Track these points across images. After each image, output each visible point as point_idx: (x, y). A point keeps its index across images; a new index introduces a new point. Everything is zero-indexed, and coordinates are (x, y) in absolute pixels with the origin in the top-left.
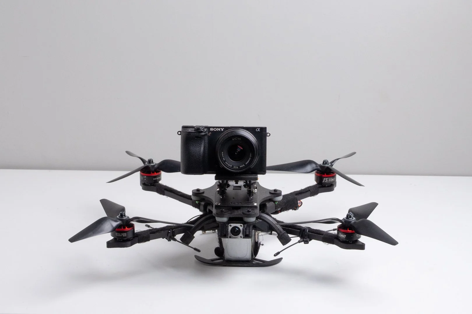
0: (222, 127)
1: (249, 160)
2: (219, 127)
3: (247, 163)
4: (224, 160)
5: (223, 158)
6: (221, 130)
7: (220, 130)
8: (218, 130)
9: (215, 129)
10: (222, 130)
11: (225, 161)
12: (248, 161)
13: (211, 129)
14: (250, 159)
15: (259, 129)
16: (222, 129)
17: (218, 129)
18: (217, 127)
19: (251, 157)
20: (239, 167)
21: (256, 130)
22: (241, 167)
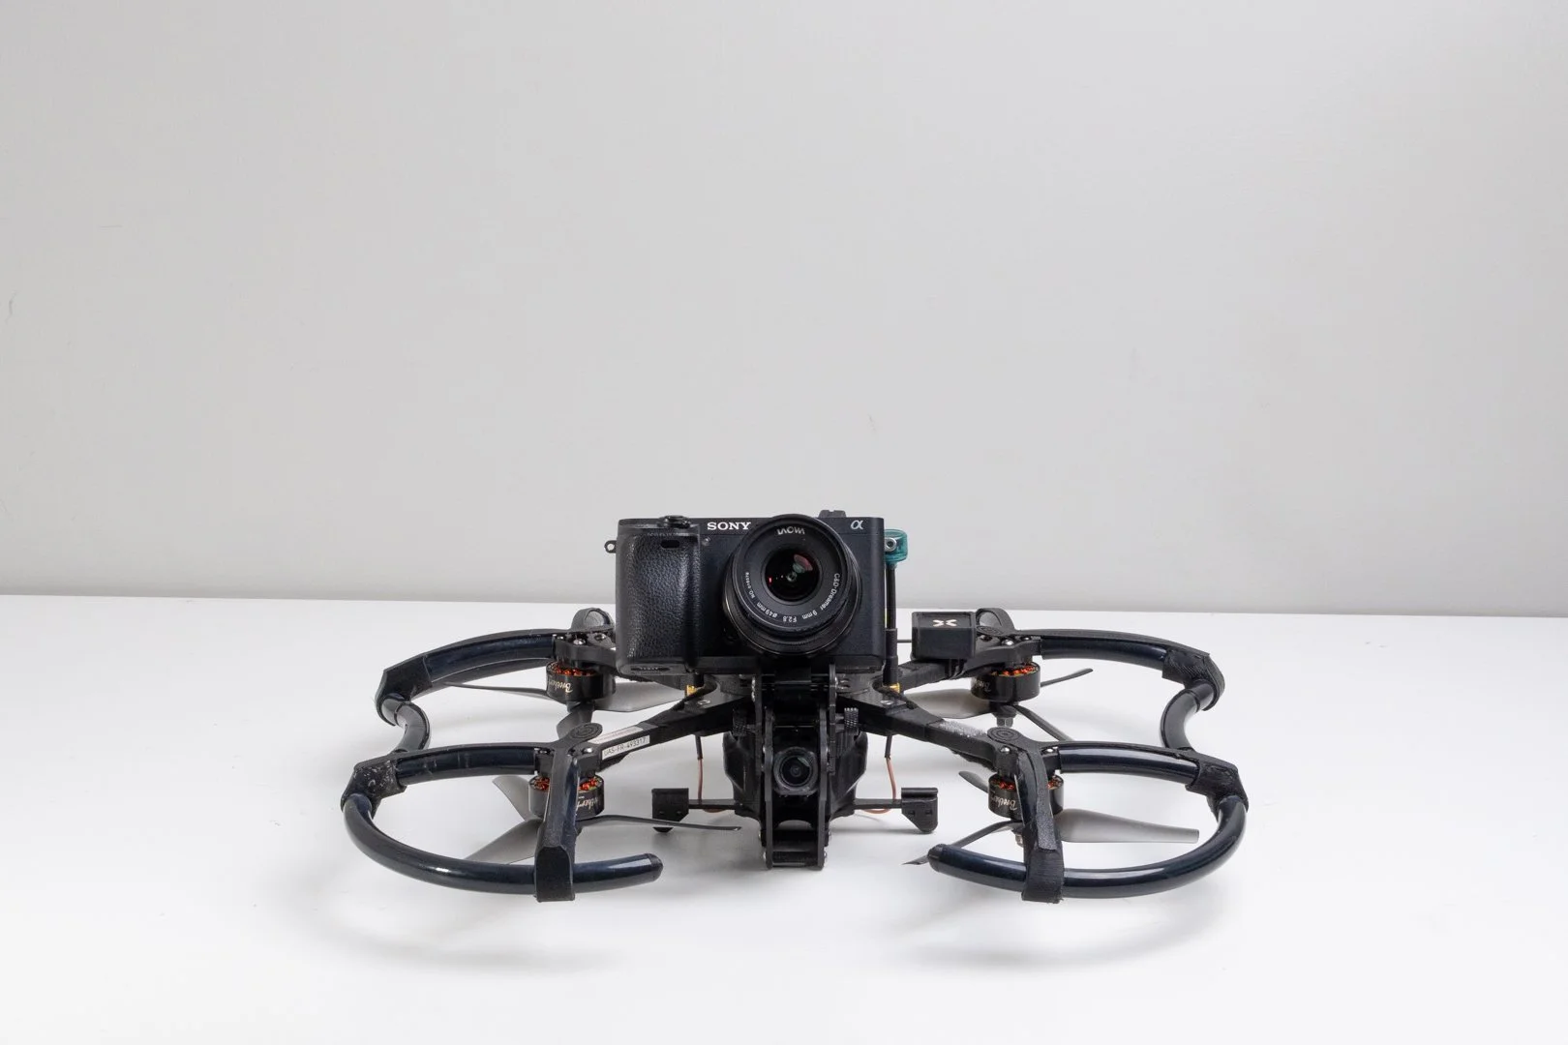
0: (745, 520)
1: (831, 597)
2: (734, 520)
3: (824, 606)
4: (753, 596)
5: (749, 590)
6: (741, 526)
7: (737, 528)
8: (731, 528)
9: (723, 526)
10: (745, 528)
11: (756, 600)
12: (829, 600)
13: (712, 527)
14: (833, 592)
15: (860, 523)
16: (743, 524)
17: (731, 524)
18: (728, 520)
19: (838, 589)
20: (799, 618)
21: (852, 525)
22: (805, 617)
